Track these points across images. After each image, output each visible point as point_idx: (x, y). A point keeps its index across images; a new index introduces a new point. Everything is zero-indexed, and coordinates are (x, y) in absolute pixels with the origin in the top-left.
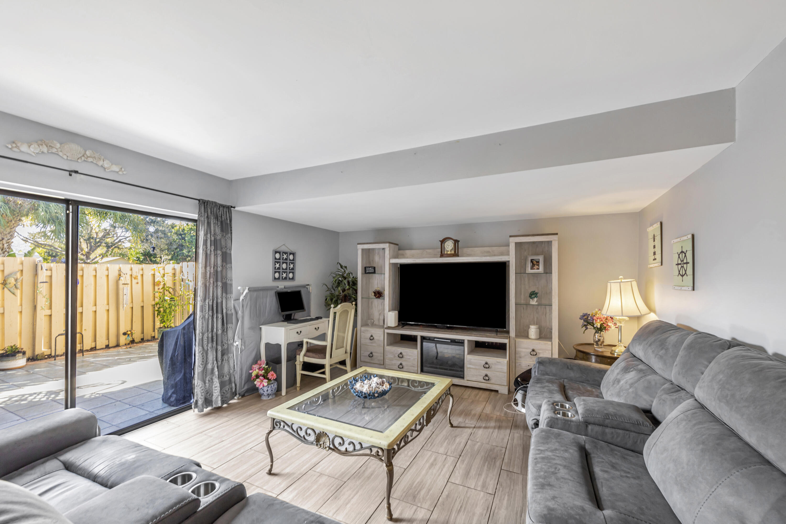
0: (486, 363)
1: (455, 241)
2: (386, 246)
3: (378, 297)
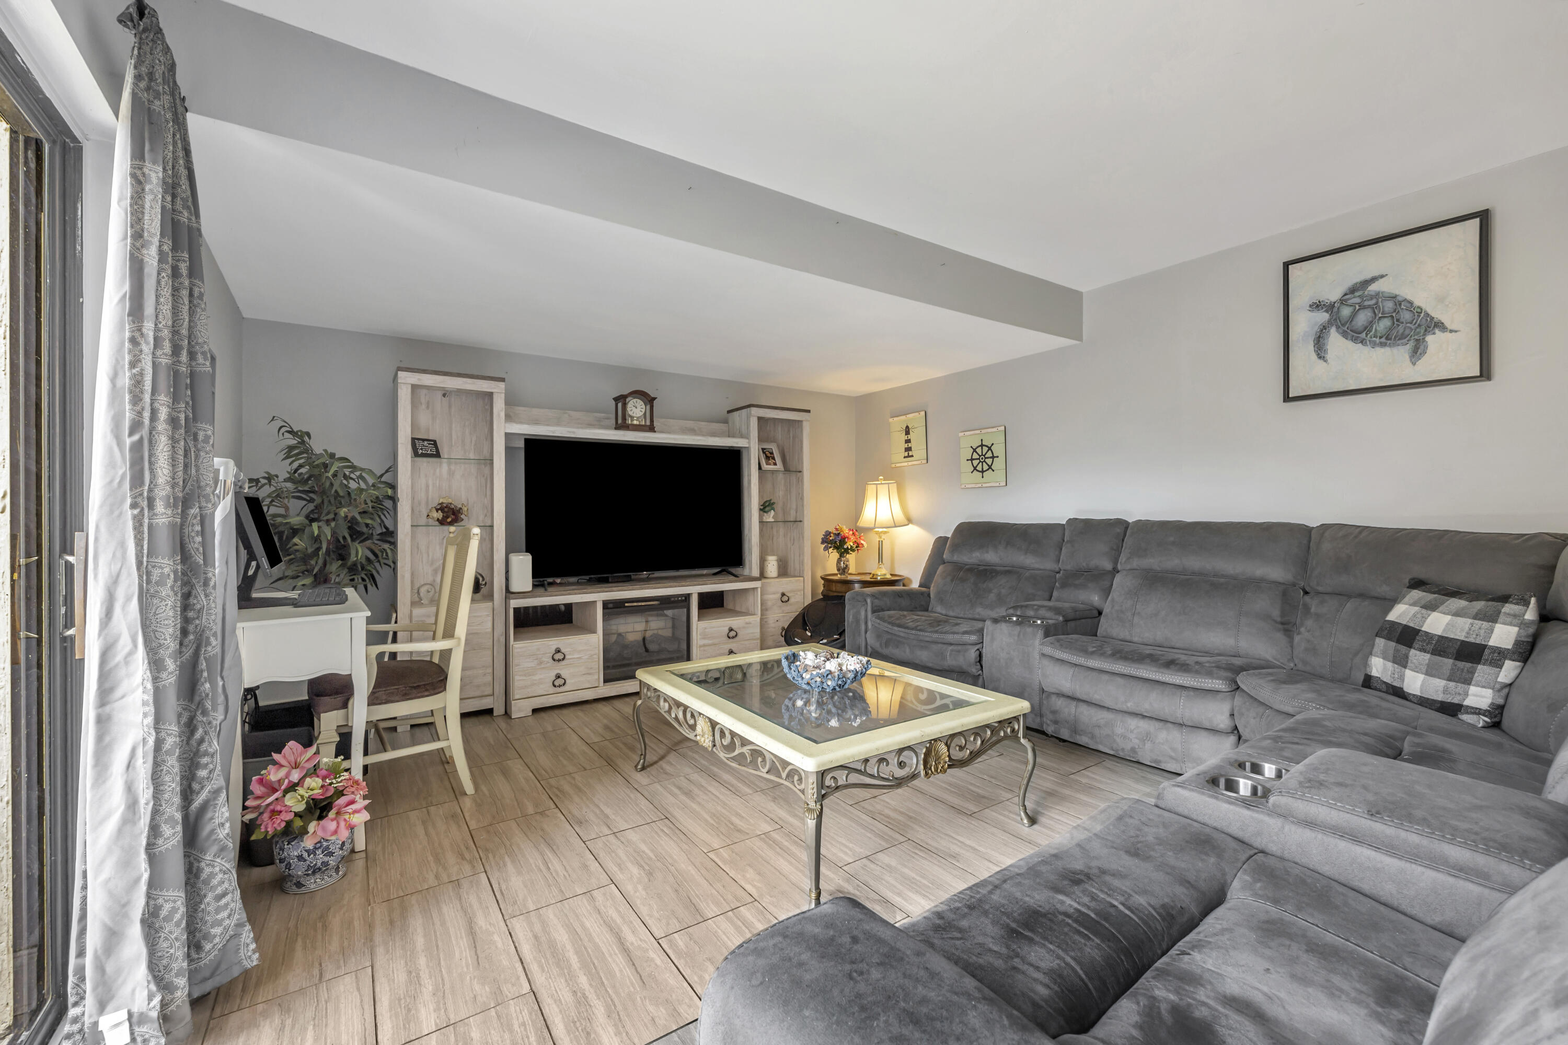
0: (731, 630)
1: (650, 400)
2: (498, 389)
3: (451, 524)
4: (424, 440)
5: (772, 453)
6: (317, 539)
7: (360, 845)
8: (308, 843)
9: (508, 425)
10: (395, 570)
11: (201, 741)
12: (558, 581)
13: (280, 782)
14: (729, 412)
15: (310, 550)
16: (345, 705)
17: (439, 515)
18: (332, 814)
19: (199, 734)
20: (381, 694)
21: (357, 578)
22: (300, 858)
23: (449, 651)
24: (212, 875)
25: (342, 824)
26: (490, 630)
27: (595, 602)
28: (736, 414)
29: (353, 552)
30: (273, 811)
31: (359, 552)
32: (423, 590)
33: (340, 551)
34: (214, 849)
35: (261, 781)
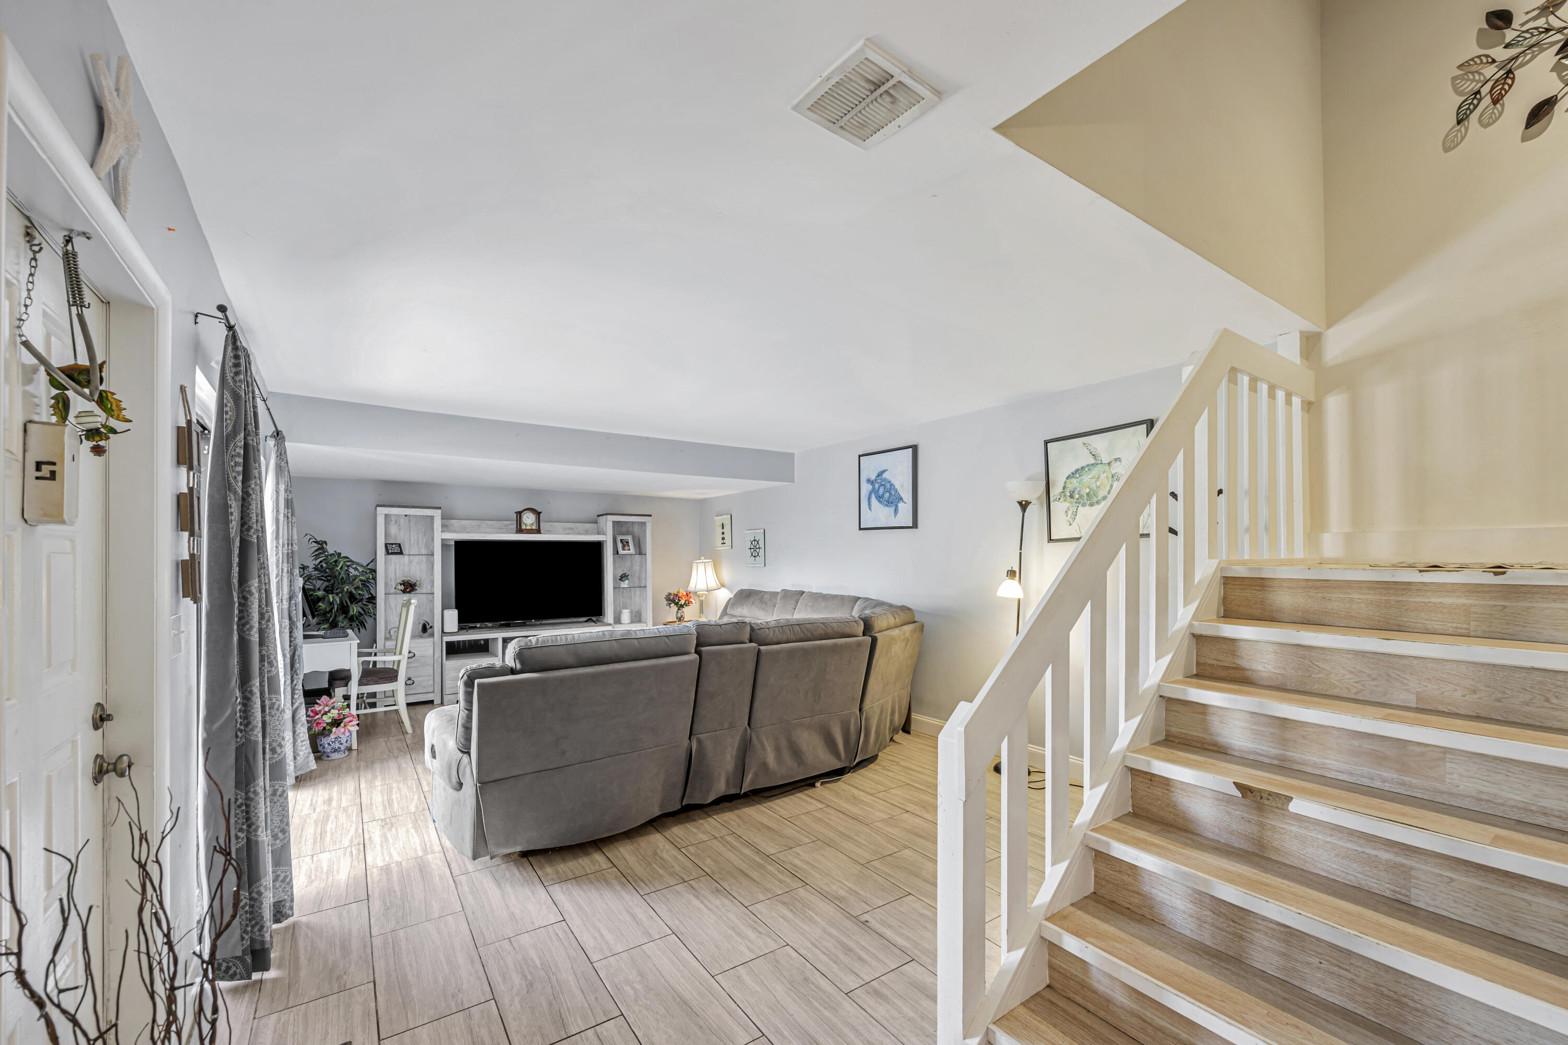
1: (538, 514)
2: (437, 514)
3: (409, 592)
4: (393, 544)
5: (628, 542)
6: (332, 604)
7: (355, 746)
8: (332, 736)
9: (443, 534)
10: (375, 619)
11: (296, 685)
12: (478, 626)
13: (320, 711)
14: (598, 516)
15: (328, 610)
16: (346, 685)
17: (402, 587)
18: (342, 725)
19: (295, 683)
20: (364, 681)
21: (354, 624)
22: (329, 744)
23: (399, 662)
24: (300, 733)
25: (347, 731)
26: (432, 654)
27: (497, 639)
28: (601, 517)
29: (351, 610)
30: (318, 723)
31: (355, 609)
32: (392, 631)
33: (344, 609)
34: (301, 724)
35: (312, 711)
